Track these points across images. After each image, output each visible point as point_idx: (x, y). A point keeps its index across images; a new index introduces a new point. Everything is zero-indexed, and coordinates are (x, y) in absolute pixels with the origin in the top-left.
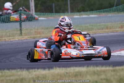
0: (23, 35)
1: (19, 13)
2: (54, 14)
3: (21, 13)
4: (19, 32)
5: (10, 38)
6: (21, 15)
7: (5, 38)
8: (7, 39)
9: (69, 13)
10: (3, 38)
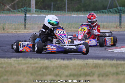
0: (27, 29)
1: (25, 9)
2: (53, 11)
3: (26, 9)
4: (24, 26)
5: (16, 31)
6: (26, 11)
7: (12, 31)
8: (14, 31)
9: (66, 12)
10: (10, 31)
